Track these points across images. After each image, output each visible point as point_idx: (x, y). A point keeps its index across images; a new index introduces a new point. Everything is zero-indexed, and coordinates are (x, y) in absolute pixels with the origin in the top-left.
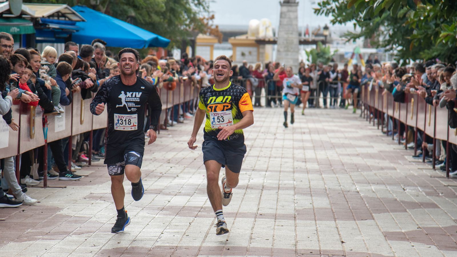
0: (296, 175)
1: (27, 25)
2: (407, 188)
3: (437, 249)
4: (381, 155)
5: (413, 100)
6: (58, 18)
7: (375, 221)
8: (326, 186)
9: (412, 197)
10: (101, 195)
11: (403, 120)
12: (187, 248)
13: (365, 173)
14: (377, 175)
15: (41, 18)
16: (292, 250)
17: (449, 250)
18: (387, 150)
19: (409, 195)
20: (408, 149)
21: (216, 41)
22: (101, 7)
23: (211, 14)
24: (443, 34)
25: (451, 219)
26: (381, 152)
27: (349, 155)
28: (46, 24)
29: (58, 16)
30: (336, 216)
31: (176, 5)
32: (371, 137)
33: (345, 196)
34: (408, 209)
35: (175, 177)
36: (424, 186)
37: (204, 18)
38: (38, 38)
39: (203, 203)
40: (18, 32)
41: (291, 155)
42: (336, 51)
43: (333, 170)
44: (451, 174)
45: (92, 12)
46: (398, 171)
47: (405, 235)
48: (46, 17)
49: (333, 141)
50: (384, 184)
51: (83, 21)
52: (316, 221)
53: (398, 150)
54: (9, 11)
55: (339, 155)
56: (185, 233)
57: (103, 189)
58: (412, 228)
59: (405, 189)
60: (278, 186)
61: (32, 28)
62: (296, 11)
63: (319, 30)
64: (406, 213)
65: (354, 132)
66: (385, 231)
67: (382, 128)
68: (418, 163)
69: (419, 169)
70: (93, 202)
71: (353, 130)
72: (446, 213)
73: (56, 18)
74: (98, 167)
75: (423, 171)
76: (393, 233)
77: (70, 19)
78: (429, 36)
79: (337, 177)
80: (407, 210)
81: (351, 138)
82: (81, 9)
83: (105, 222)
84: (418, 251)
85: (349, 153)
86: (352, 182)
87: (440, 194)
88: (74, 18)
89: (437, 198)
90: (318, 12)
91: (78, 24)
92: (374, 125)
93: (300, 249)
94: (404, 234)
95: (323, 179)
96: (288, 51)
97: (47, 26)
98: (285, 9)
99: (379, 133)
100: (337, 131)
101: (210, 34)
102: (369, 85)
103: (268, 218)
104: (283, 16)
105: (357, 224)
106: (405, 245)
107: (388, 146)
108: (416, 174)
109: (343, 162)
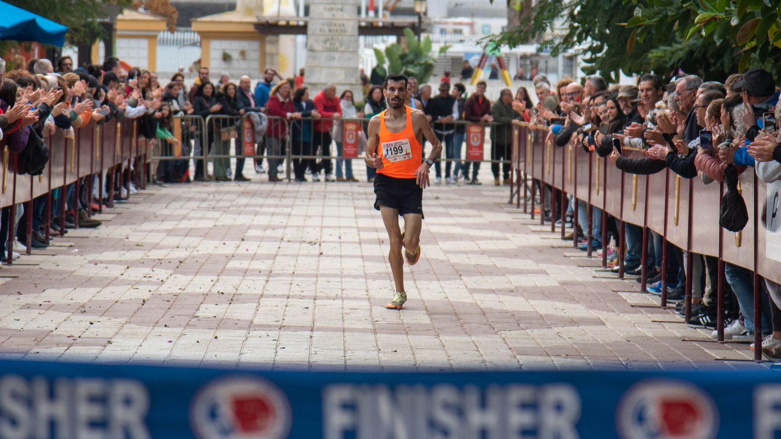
0: (383, 338)
13: (535, 332)
14: (564, 337)
18: (579, 278)
21: (163, 25)
24: (701, 16)
26: (564, 283)
27: (493, 291)
32: (540, 250)
41: (363, 294)
42: (443, 50)
46: (609, 326)
49: (454, 259)
53: (603, 280)
55: (472, 291)
67: (563, 229)
71: (497, 234)
78: (669, 20)
79: (473, 342)
81: (492, 253)
85: (494, 287)
96: (332, 50)
99: (555, 239)
100: (461, 238)
108: (650, 335)
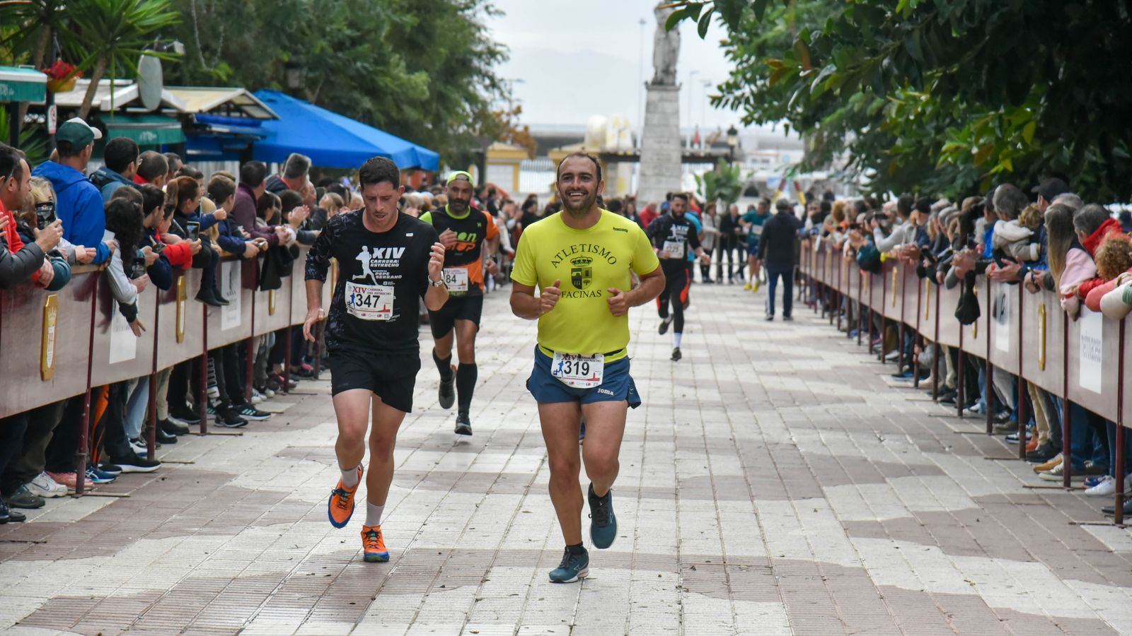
0: (678, 412)
1: (171, 127)
2: (887, 437)
3: (941, 554)
4: (838, 375)
5: (895, 270)
6: (228, 115)
7: (827, 501)
8: (734, 434)
9: (896, 455)
10: (309, 450)
11: (877, 307)
12: (471, 553)
13: (807, 409)
14: (830, 412)
15: (196, 114)
16: (670, 557)
17: (963, 555)
18: (848, 363)
19: (889, 449)
20: (887, 362)
21: (525, 155)
22: (307, 92)
23: (515, 105)
24: (948, 146)
25: (968, 495)
26: (836, 367)
27: (777, 374)
28: (206, 126)
29: (229, 111)
30: (753, 490)
31: (449, 87)
32: (819, 339)
33: (771, 453)
34: (888, 476)
35: (448, 417)
36: (916, 433)
37: (502, 112)
38: (189, 152)
39: (502, 467)
40: (154, 140)
42: (751, 175)
43: (747, 403)
44: (965, 411)
45: (290, 102)
46: (869, 404)
47: (882, 527)
48: (205, 113)
49: (747, 347)
50: (844, 430)
51: (274, 118)
52: (715, 501)
53: (869, 365)
54: (138, 102)
55: (759, 374)
56: (467, 525)
57: (312, 439)
58: (894, 513)
59: (882, 439)
60: (643, 433)
61: (179, 132)
62: (676, 100)
63: (719, 135)
64: (885, 485)
65: (785, 330)
66: (845, 519)
67: (839, 321)
68: (905, 390)
69: (907, 400)
70: (293, 462)
72: (957, 484)
73: (224, 114)
74: (303, 396)
75: (914, 404)
76: (859, 524)
77: (249, 116)
78: (924, 149)
79: (754, 416)
80: (887, 480)
82: (269, 96)
83: (315, 502)
84: (905, 557)
85: (777, 370)
86: (783, 425)
87: (947, 449)
88: (257, 113)
89: (941, 456)
90: (716, 102)
91: (264, 124)
92: (823, 317)
93: (686, 555)
94: (880, 524)
95: (729, 420)
96: (659, 175)
97: (208, 129)
98: (655, 96)
99: (833, 332)
101: (513, 142)
102: (815, 240)
103: (626, 496)
104: (651, 108)
105: (792, 506)
106: (884, 545)
107: (851, 356)
108: (902, 411)
109: (766, 386)
